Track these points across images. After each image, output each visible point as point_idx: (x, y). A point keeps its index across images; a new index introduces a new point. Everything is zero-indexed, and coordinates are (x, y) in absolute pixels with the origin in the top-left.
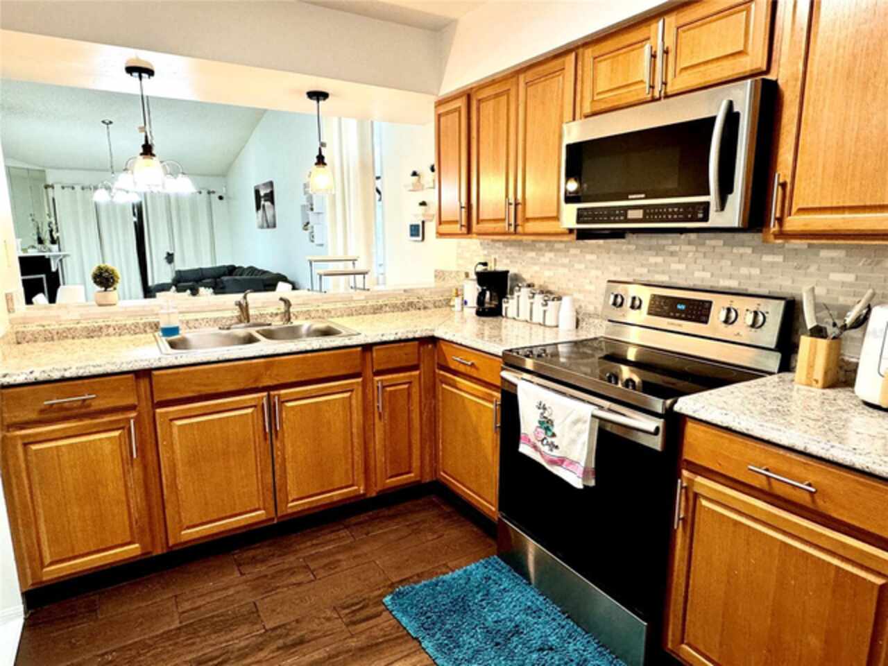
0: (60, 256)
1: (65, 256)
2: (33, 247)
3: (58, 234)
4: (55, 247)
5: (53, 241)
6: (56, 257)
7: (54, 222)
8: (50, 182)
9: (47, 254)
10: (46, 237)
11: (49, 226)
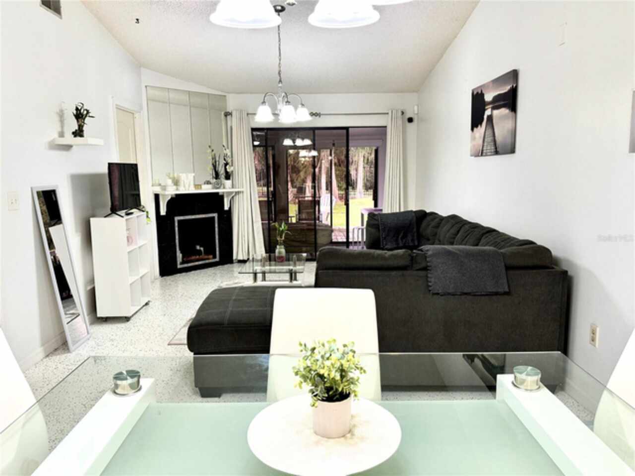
0: (232, 193)
1: (237, 193)
2: (208, 183)
3: (232, 168)
4: (228, 183)
5: (228, 176)
6: (229, 193)
7: (229, 154)
8: (229, 110)
9: (220, 191)
10: (221, 171)
11: (225, 160)
